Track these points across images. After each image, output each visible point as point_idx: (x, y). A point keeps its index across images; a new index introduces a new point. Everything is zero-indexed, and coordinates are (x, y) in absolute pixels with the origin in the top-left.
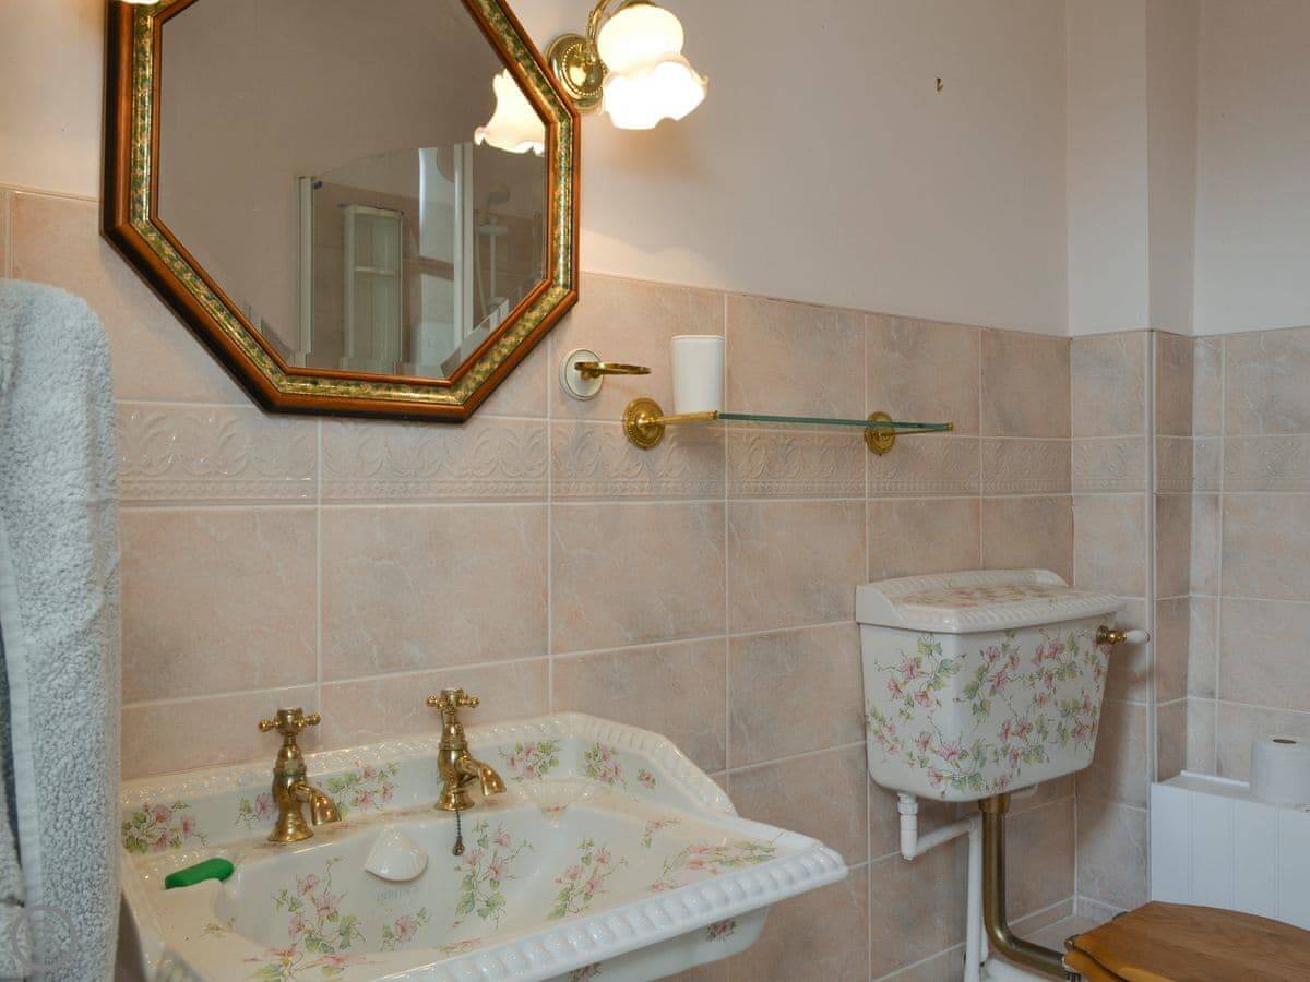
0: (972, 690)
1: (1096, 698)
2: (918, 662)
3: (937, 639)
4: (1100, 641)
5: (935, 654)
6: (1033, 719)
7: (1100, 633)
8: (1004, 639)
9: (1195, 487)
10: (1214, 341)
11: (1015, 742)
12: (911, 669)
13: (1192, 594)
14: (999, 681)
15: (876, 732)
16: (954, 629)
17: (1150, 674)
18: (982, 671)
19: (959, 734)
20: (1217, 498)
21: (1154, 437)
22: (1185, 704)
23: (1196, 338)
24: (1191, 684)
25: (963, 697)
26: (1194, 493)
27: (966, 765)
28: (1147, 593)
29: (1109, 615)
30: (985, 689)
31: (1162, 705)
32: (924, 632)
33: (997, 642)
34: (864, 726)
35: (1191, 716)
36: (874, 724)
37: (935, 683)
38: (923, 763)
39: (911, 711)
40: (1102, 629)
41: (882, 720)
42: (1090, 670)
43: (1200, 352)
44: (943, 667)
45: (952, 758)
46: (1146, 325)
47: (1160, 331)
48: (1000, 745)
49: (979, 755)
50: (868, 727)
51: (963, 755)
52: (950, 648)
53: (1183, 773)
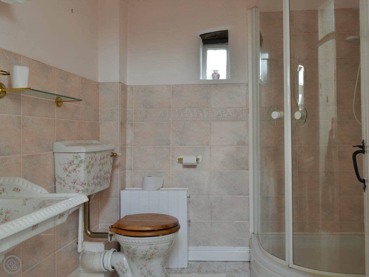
0: (87, 167)
1: (110, 171)
2: (73, 161)
3: (79, 154)
4: (112, 156)
5: (78, 158)
6: (99, 175)
7: (112, 154)
8: (94, 154)
9: (127, 121)
10: (132, 87)
11: (96, 181)
12: (71, 163)
13: (127, 146)
14: (93, 166)
15: (59, 182)
16: (84, 151)
17: (119, 165)
18: (90, 162)
19: (84, 179)
20: (132, 123)
21: (120, 108)
22: (125, 173)
23: (128, 86)
24: (127, 168)
25: (86, 169)
26: (127, 122)
27: (86, 187)
28: (119, 146)
29: (113, 150)
30: (90, 167)
31: (122, 172)
32: (75, 153)
33: (93, 155)
34: (55, 181)
35: (127, 175)
36: (58, 180)
37: (78, 166)
38: (74, 188)
39: (70, 175)
40: (112, 153)
41: (61, 178)
42: (109, 163)
43: (129, 89)
44: (81, 162)
45: (82, 185)
46: (119, 81)
47: (122, 83)
48: (92, 182)
49: (88, 184)
50: (56, 181)
51: (85, 184)
52: (83, 156)
53: (126, 188)
